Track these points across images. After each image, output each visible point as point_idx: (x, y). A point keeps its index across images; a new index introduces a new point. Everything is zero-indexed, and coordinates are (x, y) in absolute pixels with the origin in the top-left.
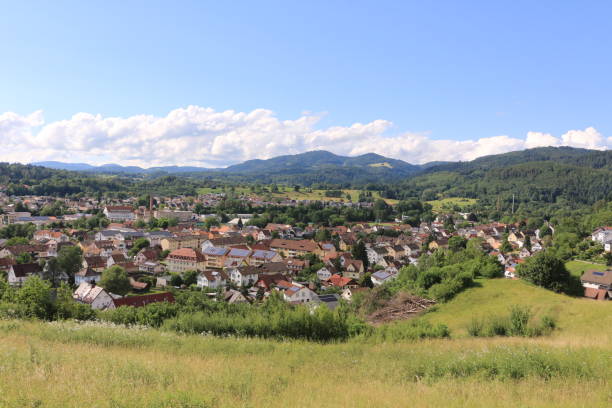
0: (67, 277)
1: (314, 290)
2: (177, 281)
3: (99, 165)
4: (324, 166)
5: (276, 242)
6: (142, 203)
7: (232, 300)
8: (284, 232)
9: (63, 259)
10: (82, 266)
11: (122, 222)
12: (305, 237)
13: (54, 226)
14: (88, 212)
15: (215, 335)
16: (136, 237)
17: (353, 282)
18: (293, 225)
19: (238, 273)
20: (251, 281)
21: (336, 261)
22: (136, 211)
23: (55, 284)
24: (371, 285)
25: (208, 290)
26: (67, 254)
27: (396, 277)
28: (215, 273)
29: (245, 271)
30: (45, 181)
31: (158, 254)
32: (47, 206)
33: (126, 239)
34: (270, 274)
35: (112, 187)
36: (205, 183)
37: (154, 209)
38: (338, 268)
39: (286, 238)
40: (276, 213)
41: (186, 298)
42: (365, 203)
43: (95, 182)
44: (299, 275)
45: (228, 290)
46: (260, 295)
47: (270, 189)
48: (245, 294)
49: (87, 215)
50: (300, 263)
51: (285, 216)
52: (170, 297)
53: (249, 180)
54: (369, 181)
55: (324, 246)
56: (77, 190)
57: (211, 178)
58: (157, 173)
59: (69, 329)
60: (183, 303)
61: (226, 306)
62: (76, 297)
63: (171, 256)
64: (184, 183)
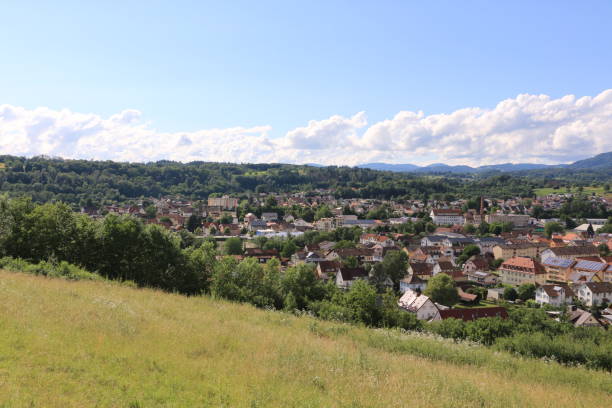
0: (392, 283)
2: (511, 295)
6: (471, 206)
7: (579, 322)
9: (389, 264)
10: (407, 273)
13: (379, 229)
14: (414, 215)
15: (559, 361)
16: (465, 243)
19: (588, 290)
20: (605, 300)
22: (465, 215)
23: (380, 290)
25: (548, 307)
26: (393, 259)
28: (557, 288)
29: (597, 288)
30: (371, 183)
31: (491, 263)
32: (373, 210)
33: (454, 245)
35: (438, 188)
36: (546, 182)
37: (485, 212)
41: (522, 315)
43: (421, 184)
45: (574, 309)
48: (598, 316)
49: (413, 219)
52: (503, 312)
53: (603, 178)
56: (403, 192)
57: (552, 176)
58: (488, 172)
60: (518, 321)
61: (572, 328)
62: (401, 305)
63: (505, 266)
64: (519, 183)
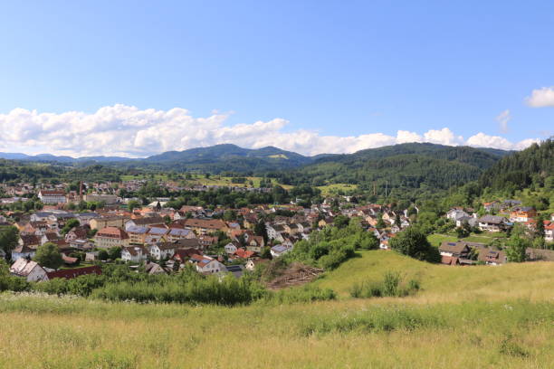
0: (4, 254)
1: (223, 262)
2: (103, 256)
3: (34, 155)
4: (231, 157)
5: (190, 222)
6: (73, 188)
7: (152, 272)
8: (197, 213)
9: (1, 237)
10: (18, 244)
11: (55, 205)
12: (214, 217)
14: (24, 196)
15: (137, 302)
17: (255, 254)
18: (204, 207)
19: (157, 248)
20: (168, 255)
21: (241, 237)
22: (68, 195)
24: (270, 257)
25: (131, 263)
26: (4, 234)
27: (291, 250)
28: (136, 249)
29: (163, 246)
31: (87, 233)
33: (58, 219)
34: (185, 248)
35: (46, 173)
36: (129, 171)
37: (83, 193)
38: (242, 243)
39: (198, 218)
40: (189, 197)
41: (112, 270)
42: (264, 189)
43: (31, 170)
44: (209, 250)
45: (148, 263)
46: (176, 267)
47: (184, 176)
48: (163, 266)
49: (23, 199)
50: (210, 239)
51: (197, 199)
52: (98, 270)
53: (166, 169)
54: (267, 169)
55: (231, 224)
56: (14, 177)
57: (133, 166)
58: (85, 162)
59: (6, 299)
60: (109, 275)
61: (146, 277)
62: (12, 271)
63: (99, 234)
64: (110, 171)
